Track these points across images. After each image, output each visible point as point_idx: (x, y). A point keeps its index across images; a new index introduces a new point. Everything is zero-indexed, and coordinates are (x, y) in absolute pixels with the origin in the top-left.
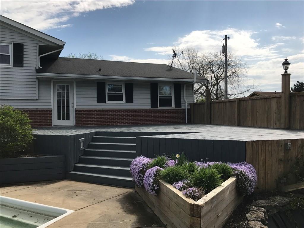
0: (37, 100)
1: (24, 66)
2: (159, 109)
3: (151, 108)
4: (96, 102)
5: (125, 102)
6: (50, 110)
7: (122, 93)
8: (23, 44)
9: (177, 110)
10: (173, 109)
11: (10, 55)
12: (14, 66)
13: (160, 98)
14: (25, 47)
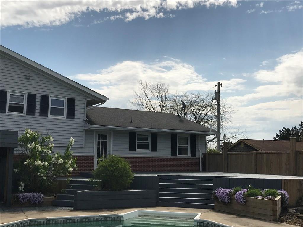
0: (83, 147)
1: (75, 117)
2: (178, 157)
3: (172, 156)
4: (128, 150)
5: (150, 150)
6: (92, 157)
7: (148, 143)
9: (193, 158)
10: (189, 158)
11: (64, 108)
12: (67, 118)
13: (178, 147)
14: (76, 102)
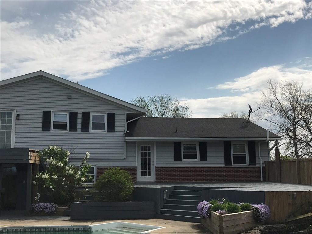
0: (125, 159)
1: (115, 131)
2: (232, 167)
3: (225, 165)
4: (173, 160)
5: (199, 160)
6: (135, 168)
7: (196, 152)
8: (115, 113)
9: (252, 167)
10: (248, 167)
11: (105, 123)
12: (107, 132)
13: (234, 156)
14: (116, 116)
